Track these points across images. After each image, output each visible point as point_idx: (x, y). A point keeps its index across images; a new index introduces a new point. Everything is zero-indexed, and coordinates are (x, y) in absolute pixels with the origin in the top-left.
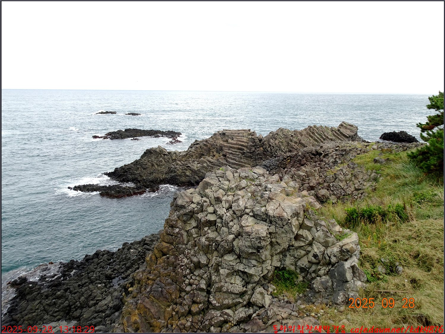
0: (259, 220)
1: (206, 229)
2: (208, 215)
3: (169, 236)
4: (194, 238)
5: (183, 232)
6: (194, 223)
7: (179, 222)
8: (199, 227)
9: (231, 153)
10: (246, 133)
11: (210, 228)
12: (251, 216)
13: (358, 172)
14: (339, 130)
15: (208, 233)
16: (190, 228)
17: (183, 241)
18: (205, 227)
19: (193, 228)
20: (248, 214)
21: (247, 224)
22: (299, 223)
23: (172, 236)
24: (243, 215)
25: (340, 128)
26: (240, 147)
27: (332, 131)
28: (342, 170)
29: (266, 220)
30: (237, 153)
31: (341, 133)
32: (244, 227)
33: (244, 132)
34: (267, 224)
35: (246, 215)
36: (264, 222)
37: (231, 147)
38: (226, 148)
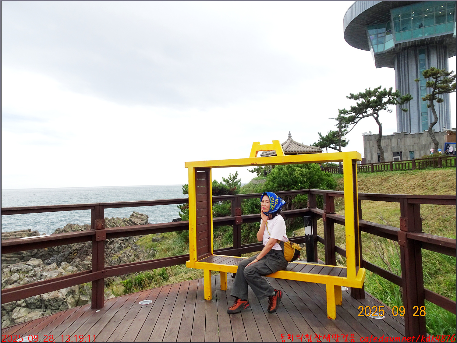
0: (33, 308)
12: (24, 307)
13: (139, 252)
14: (130, 220)
20: (20, 306)
21: (19, 316)
22: (75, 300)
24: (15, 308)
25: (132, 218)
27: (124, 221)
28: (125, 253)
29: (41, 306)
31: (133, 222)
32: (15, 319)
34: (42, 310)
35: (18, 307)
36: (39, 309)
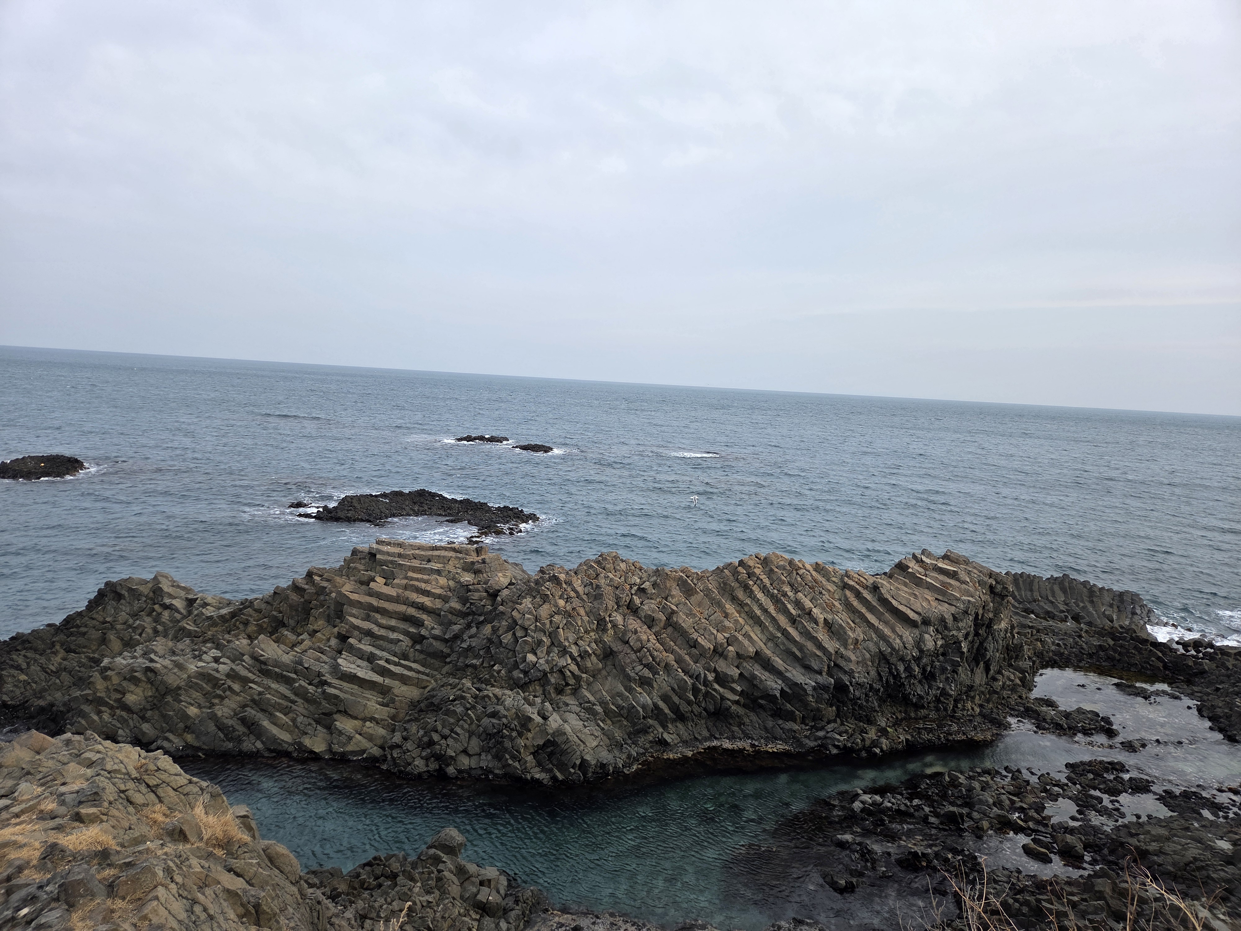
9: (369, 633)
10: (460, 559)
26: (411, 611)
30: (394, 636)
33: (452, 554)
37: (377, 610)
38: (354, 611)
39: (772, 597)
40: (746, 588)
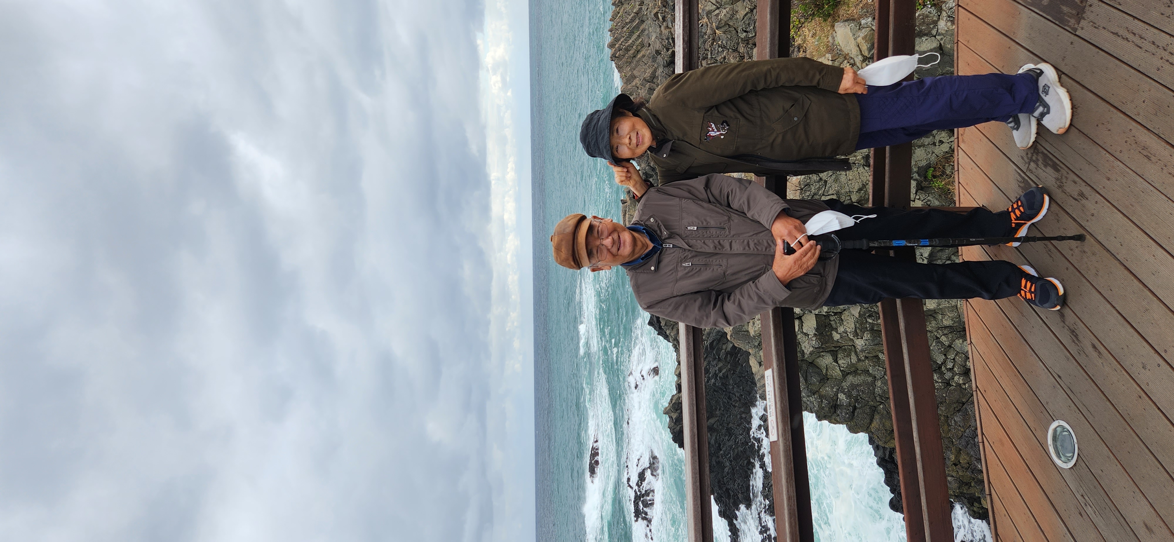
1: (836, 336)
2: (805, 331)
3: (856, 414)
4: (859, 360)
5: (845, 385)
6: (826, 360)
7: (823, 391)
8: (833, 349)
11: (834, 326)
15: (846, 332)
16: (838, 368)
17: (868, 384)
18: (832, 338)
19: (837, 362)
23: (855, 408)
39: (630, 36)
40: (627, 50)
